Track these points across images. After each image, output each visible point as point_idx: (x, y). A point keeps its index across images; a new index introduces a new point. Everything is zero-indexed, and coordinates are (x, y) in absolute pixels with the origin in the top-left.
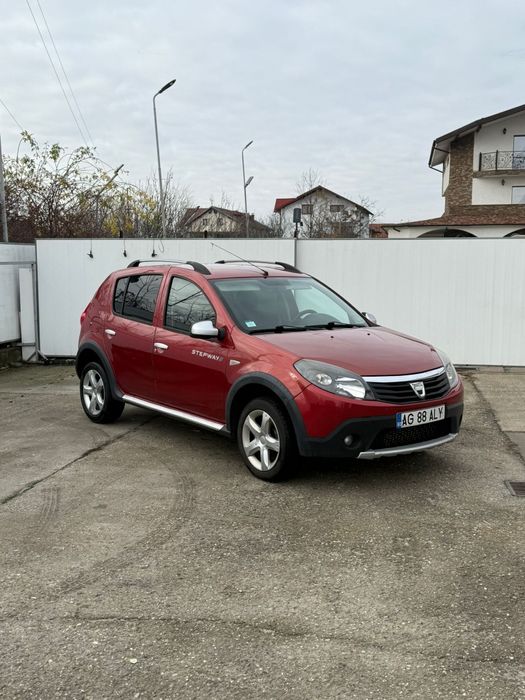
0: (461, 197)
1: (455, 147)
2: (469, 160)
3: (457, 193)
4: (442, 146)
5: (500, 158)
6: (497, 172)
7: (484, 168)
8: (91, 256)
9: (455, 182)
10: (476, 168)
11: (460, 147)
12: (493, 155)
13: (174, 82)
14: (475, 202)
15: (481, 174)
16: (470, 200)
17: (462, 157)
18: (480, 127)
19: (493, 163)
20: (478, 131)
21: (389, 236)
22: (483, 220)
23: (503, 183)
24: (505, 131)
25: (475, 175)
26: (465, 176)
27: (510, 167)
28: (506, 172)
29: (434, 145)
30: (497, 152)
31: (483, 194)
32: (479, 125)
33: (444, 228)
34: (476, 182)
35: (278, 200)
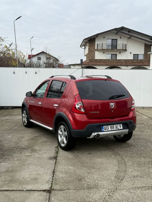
0: (92, 57)
1: (90, 41)
2: (94, 46)
3: (90, 55)
4: (86, 41)
5: (103, 45)
6: (103, 50)
7: (98, 48)
8: (14, 73)
9: (90, 52)
10: (96, 48)
11: (91, 41)
13: (21, 17)
14: (95, 59)
15: (98, 50)
16: (94, 57)
17: (92, 45)
18: (98, 36)
19: (101, 47)
20: (96, 37)
21: (71, 68)
22: (99, 64)
23: (104, 53)
24: (104, 37)
25: (96, 50)
26: (93, 50)
28: (105, 49)
29: (83, 40)
30: (102, 44)
31: (99, 56)
32: (97, 35)
33: (88, 66)
34: (96, 52)
35: (29, 55)
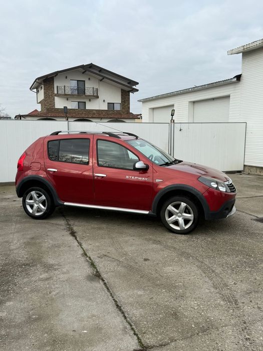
0: (50, 104)
1: (46, 82)
2: (52, 88)
3: (47, 103)
4: (39, 81)
5: (66, 89)
6: (65, 95)
7: (59, 93)
9: (46, 97)
10: (56, 92)
11: (48, 82)
12: (63, 87)
14: (56, 107)
15: (58, 95)
16: (54, 106)
17: (49, 87)
18: (57, 75)
19: (63, 91)
20: (55, 76)
22: (61, 115)
23: (67, 99)
24: (66, 77)
25: (56, 95)
26: (51, 95)
27: (70, 93)
28: (69, 95)
29: (36, 80)
30: (65, 86)
31: (59, 104)
34: (56, 98)
